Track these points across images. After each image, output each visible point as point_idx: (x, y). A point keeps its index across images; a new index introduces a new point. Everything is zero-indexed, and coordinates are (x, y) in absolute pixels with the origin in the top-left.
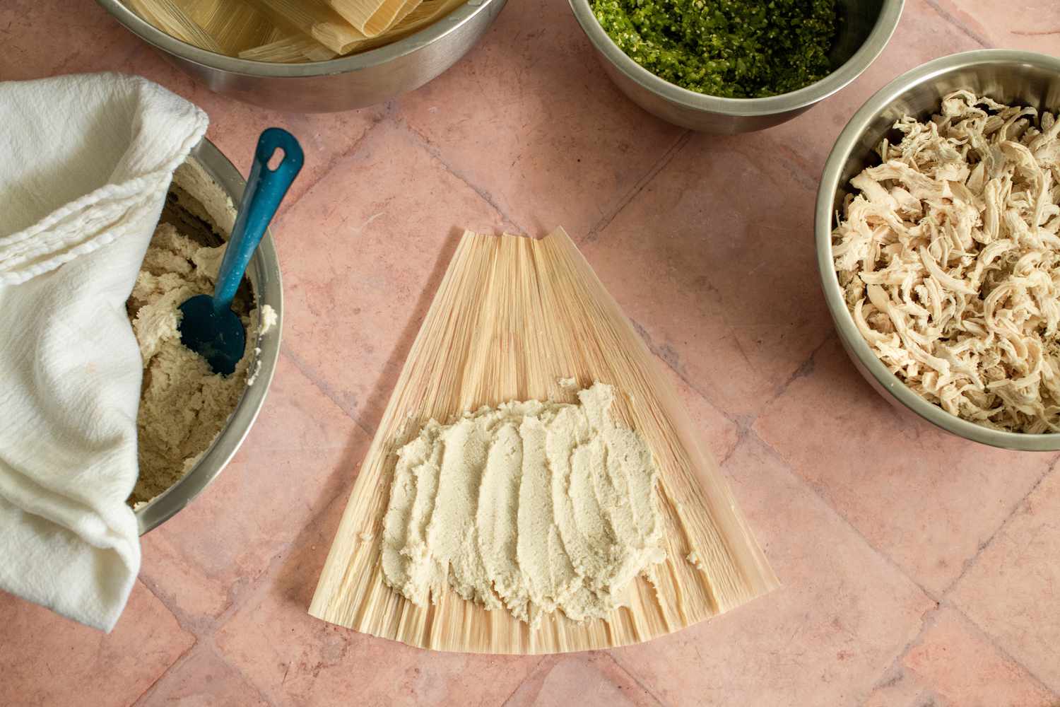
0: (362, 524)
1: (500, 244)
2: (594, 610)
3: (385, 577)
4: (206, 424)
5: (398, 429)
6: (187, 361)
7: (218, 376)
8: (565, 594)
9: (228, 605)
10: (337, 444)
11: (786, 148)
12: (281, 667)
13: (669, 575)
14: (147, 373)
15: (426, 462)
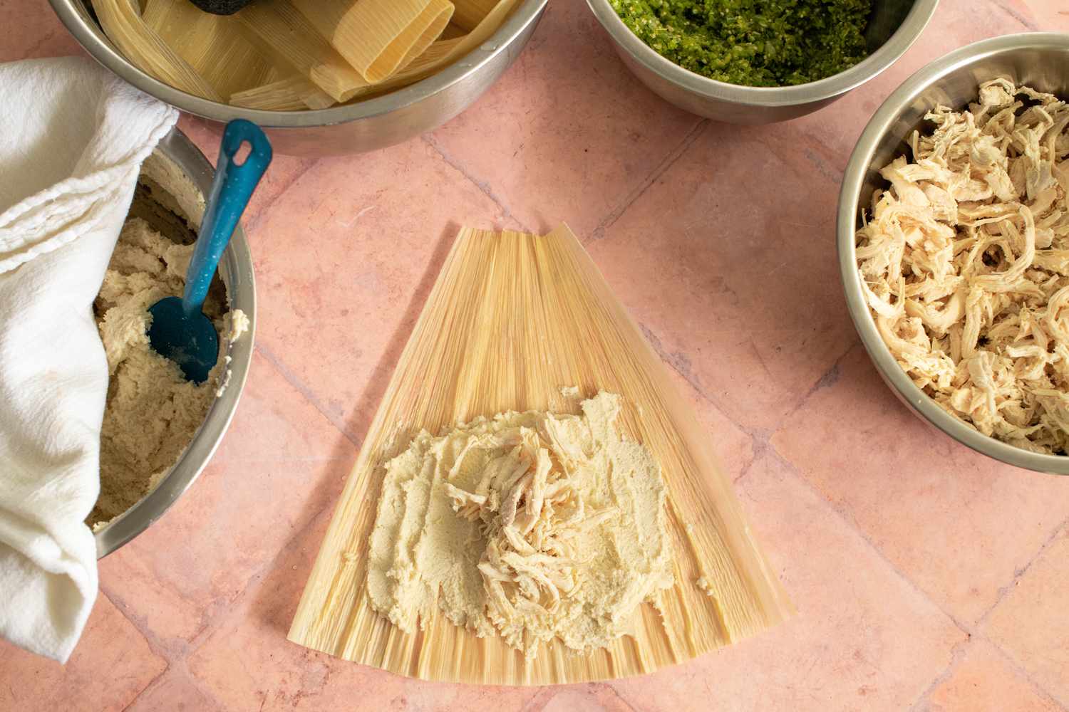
0: (347, 542)
1: (500, 242)
2: (595, 639)
3: (370, 599)
4: (177, 436)
5: (387, 441)
6: (157, 368)
7: (190, 385)
8: (564, 621)
9: (202, 628)
10: (320, 456)
11: (812, 137)
12: (259, 697)
13: (677, 601)
14: (113, 380)
15: (415, 476)
